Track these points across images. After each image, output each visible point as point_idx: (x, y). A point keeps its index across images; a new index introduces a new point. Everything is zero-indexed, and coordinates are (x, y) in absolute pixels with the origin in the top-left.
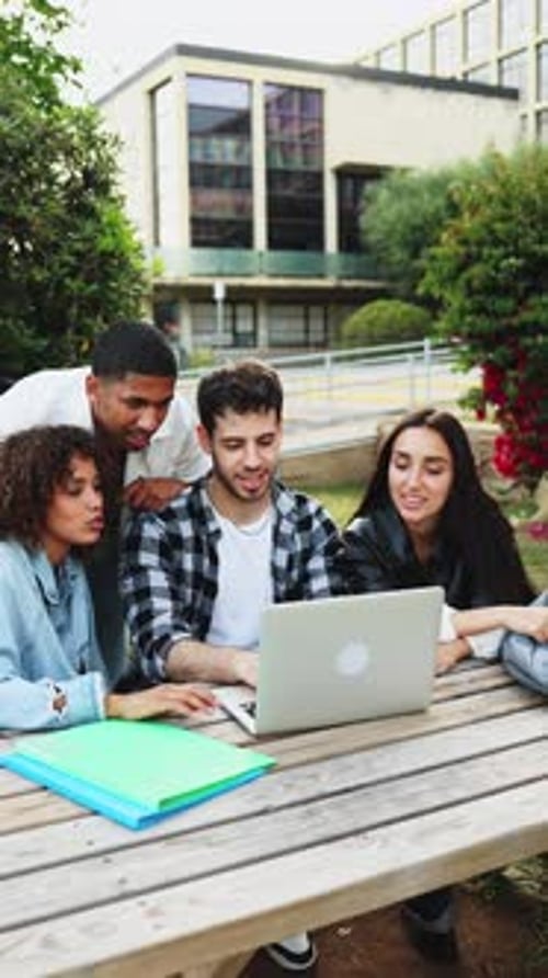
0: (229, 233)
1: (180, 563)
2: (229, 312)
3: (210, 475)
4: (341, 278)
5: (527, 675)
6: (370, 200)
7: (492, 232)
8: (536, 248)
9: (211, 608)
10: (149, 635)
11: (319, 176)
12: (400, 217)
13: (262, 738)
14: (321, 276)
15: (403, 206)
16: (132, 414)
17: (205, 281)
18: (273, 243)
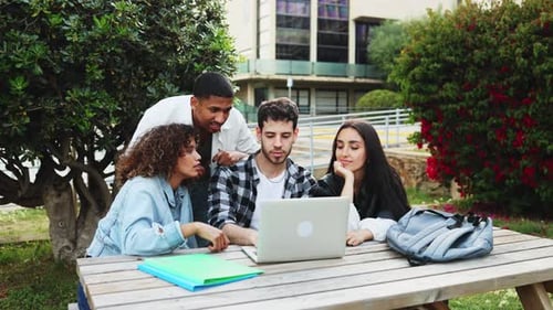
0: (296, 52)
1: (236, 191)
2: (295, 95)
3: (259, 152)
4: (356, 77)
5: (396, 246)
6: (373, 36)
7: (425, 50)
8: (448, 58)
9: (252, 215)
10: (216, 219)
11: (346, 23)
12: (389, 46)
13: (260, 264)
14: (346, 77)
15: (390, 40)
16: (213, 115)
17: (282, 77)
18: (320, 58)
